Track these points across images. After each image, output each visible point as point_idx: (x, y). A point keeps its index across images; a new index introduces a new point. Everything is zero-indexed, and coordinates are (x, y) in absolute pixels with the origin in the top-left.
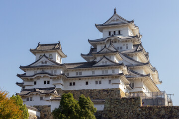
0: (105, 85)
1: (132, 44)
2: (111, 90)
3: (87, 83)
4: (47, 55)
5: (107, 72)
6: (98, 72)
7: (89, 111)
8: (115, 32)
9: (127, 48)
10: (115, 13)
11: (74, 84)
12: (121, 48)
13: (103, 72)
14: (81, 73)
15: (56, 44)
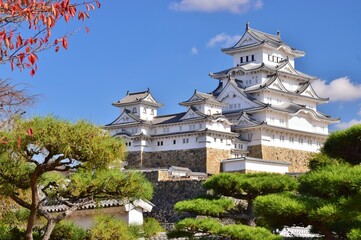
0: (192, 144)
1: (264, 75)
3: (175, 142)
4: (131, 109)
5: (194, 127)
8: (247, 58)
9: (256, 81)
11: (162, 144)
12: (251, 81)
13: (190, 127)
14: (168, 130)
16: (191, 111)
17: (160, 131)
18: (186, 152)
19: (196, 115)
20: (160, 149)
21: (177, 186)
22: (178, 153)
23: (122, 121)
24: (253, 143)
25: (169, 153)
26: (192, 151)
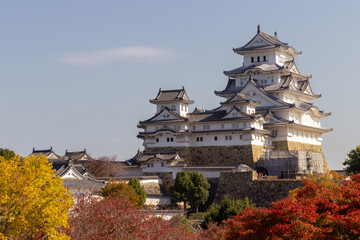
0: (236, 141)
1: (280, 76)
2: (243, 147)
3: (216, 139)
4: (169, 106)
5: (238, 125)
6: (228, 126)
7: (202, 188)
8: (258, 58)
9: (273, 81)
10: (259, 31)
11: (202, 139)
12: (266, 81)
13: (233, 126)
14: (209, 127)
15: (179, 91)
16: (234, 111)
17: (200, 128)
18: (230, 148)
19: (239, 115)
20: (200, 144)
21: (273, 186)
22: (221, 148)
23: (162, 118)
24: (278, 139)
25: (210, 148)
26: (235, 147)
